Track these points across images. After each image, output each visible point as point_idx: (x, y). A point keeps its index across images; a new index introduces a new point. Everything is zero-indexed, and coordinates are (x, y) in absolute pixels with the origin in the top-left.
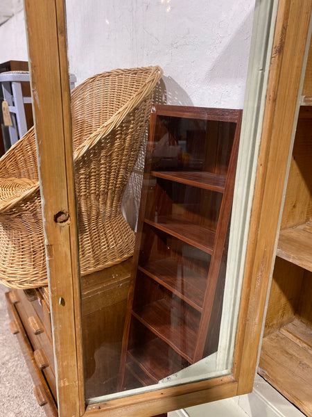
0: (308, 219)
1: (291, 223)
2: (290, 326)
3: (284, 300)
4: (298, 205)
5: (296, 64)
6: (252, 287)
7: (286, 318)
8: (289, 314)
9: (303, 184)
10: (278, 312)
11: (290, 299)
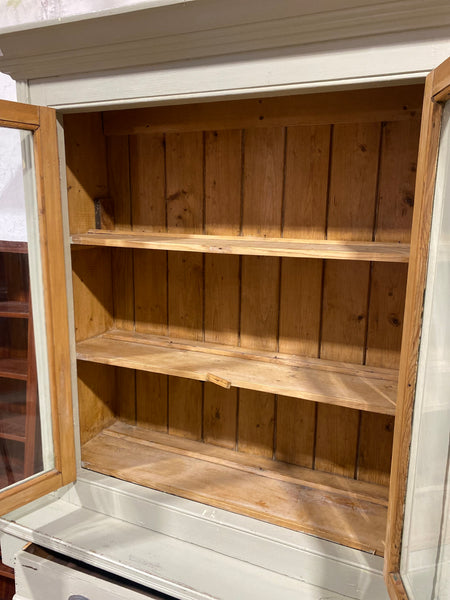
0: (107, 329)
1: (91, 334)
2: (112, 427)
3: (100, 404)
4: (94, 318)
5: (57, 219)
6: (58, 385)
7: (106, 421)
8: (109, 416)
9: (95, 300)
10: (97, 414)
11: (106, 403)
